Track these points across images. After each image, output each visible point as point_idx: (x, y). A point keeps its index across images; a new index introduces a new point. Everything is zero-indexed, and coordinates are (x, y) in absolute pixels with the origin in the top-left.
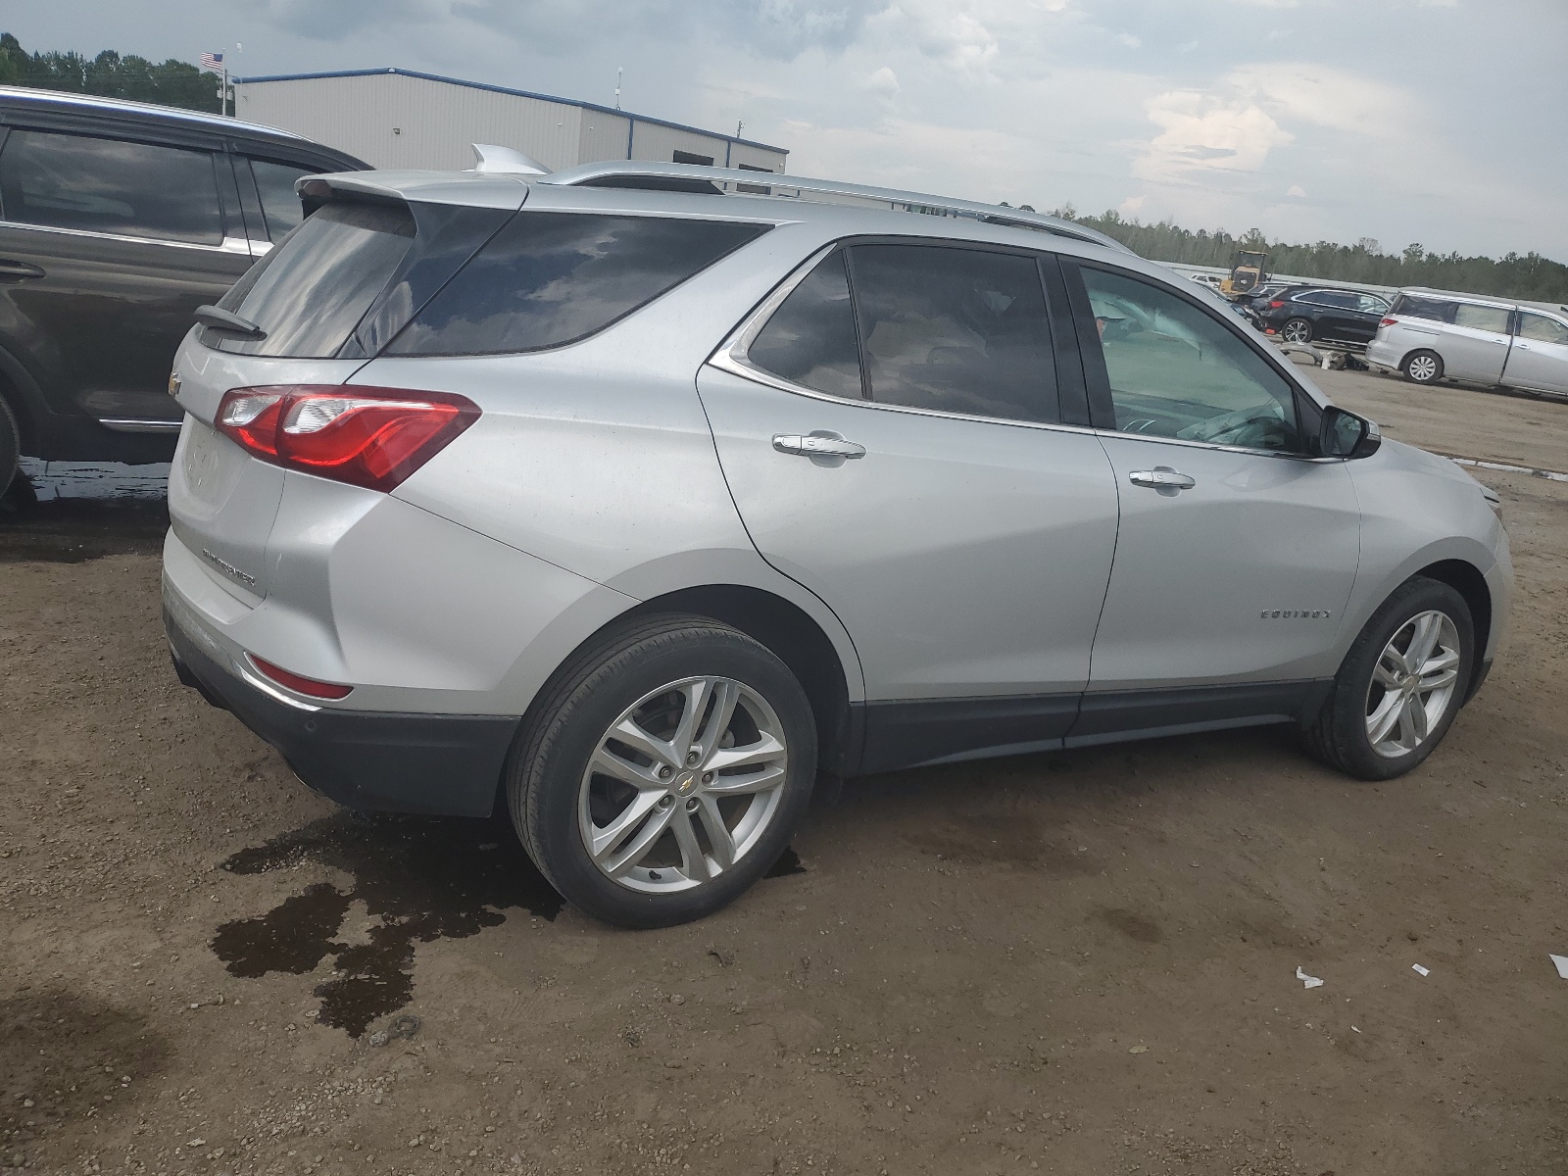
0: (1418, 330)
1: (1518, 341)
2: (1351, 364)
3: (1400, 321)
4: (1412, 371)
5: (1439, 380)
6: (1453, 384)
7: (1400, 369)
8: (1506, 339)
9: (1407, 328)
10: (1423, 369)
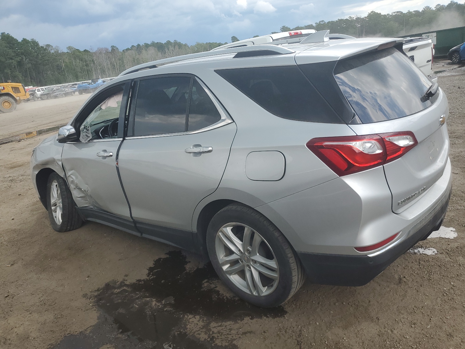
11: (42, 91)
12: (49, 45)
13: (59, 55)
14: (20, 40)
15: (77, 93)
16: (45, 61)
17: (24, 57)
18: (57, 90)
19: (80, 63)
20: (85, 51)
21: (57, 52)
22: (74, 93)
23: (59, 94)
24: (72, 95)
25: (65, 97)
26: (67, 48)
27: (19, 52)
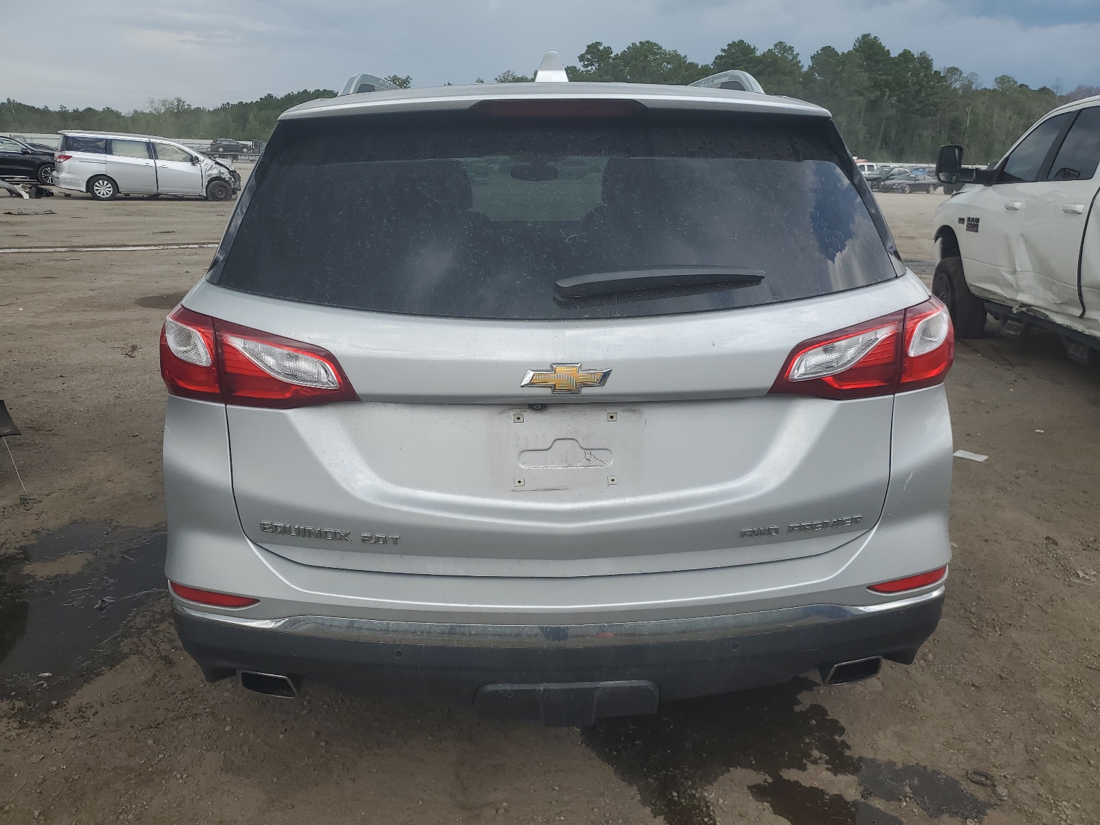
0: (89, 161)
1: (159, 163)
2: (39, 193)
3: (74, 156)
4: (97, 192)
5: (118, 195)
6: (127, 197)
7: (87, 191)
8: (151, 162)
9: (82, 160)
10: (103, 189)
11: (869, 170)
12: (957, 69)
13: (970, 93)
14: (894, 54)
15: (941, 189)
16: (931, 105)
17: (888, 92)
18: (900, 174)
19: (1010, 119)
20: (1044, 90)
21: (967, 88)
22: (935, 189)
23: (899, 184)
24: (928, 192)
25: (910, 193)
26: (996, 79)
27: (882, 80)
